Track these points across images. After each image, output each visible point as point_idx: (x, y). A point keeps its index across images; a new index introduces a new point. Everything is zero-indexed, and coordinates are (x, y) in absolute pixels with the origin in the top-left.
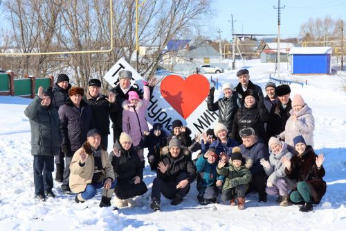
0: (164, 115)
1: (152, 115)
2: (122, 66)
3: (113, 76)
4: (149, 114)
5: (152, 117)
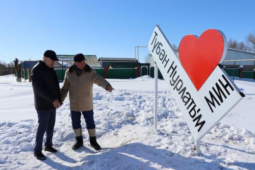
0: (180, 84)
1: (172, 82)
2: (156, 34)
5: (172, 85)
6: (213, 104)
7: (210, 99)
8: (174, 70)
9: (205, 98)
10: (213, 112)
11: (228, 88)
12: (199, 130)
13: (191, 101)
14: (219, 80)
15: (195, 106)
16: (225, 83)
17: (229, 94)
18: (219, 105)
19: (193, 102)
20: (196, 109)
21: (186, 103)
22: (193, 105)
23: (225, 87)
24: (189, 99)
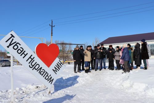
0: (38, 66)
1: (31, 66)
2: (12, 36)
3: (6, 42)
4: (30, 66)
5: (31, 68)
6: (56, 71)
7: (55, 69)
8: (32, 59)
9: (53, 70)
10: (56, 74)
11: (61, 64)
12: (51, 84)
13: (45, 73)
14: (58, 62)
15: (48, 74)
16: (60, 63)
17: (62, 66)
18: (59, 71)
19: (47, 73)
20: (49, 75)
21: (42, 75)
22: (47, 74)
23: (60, 64)
24: (44, 72)
